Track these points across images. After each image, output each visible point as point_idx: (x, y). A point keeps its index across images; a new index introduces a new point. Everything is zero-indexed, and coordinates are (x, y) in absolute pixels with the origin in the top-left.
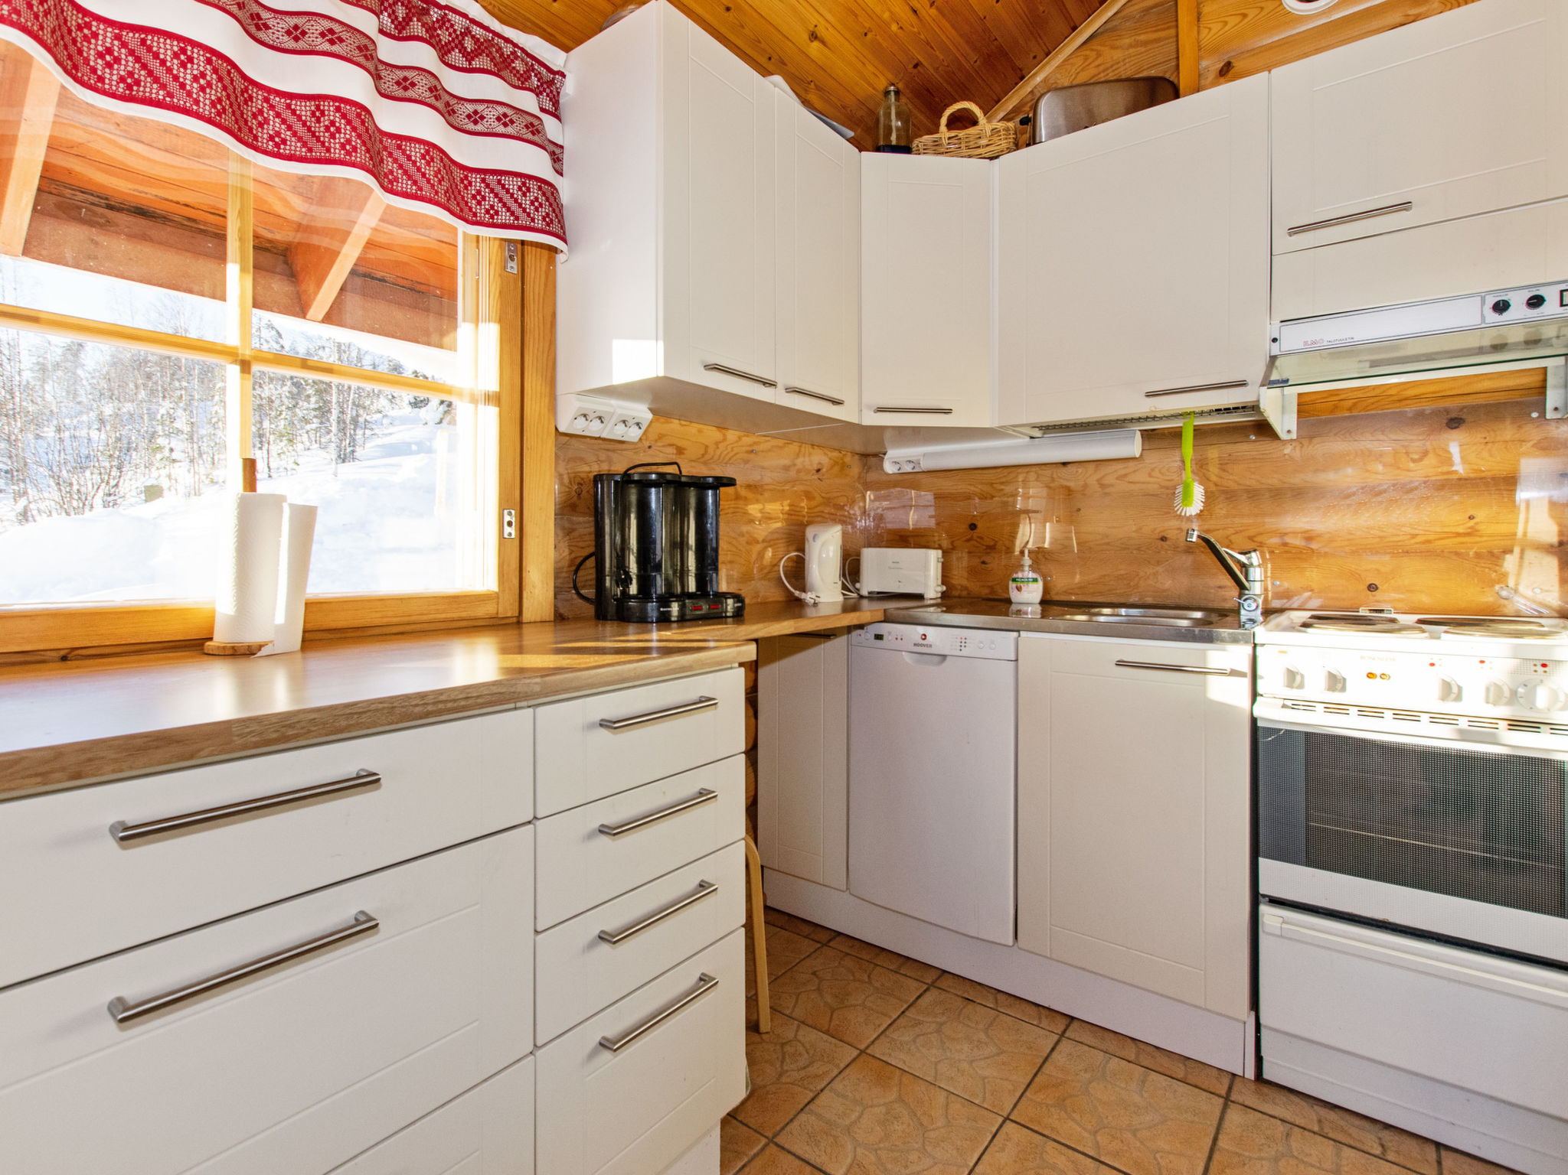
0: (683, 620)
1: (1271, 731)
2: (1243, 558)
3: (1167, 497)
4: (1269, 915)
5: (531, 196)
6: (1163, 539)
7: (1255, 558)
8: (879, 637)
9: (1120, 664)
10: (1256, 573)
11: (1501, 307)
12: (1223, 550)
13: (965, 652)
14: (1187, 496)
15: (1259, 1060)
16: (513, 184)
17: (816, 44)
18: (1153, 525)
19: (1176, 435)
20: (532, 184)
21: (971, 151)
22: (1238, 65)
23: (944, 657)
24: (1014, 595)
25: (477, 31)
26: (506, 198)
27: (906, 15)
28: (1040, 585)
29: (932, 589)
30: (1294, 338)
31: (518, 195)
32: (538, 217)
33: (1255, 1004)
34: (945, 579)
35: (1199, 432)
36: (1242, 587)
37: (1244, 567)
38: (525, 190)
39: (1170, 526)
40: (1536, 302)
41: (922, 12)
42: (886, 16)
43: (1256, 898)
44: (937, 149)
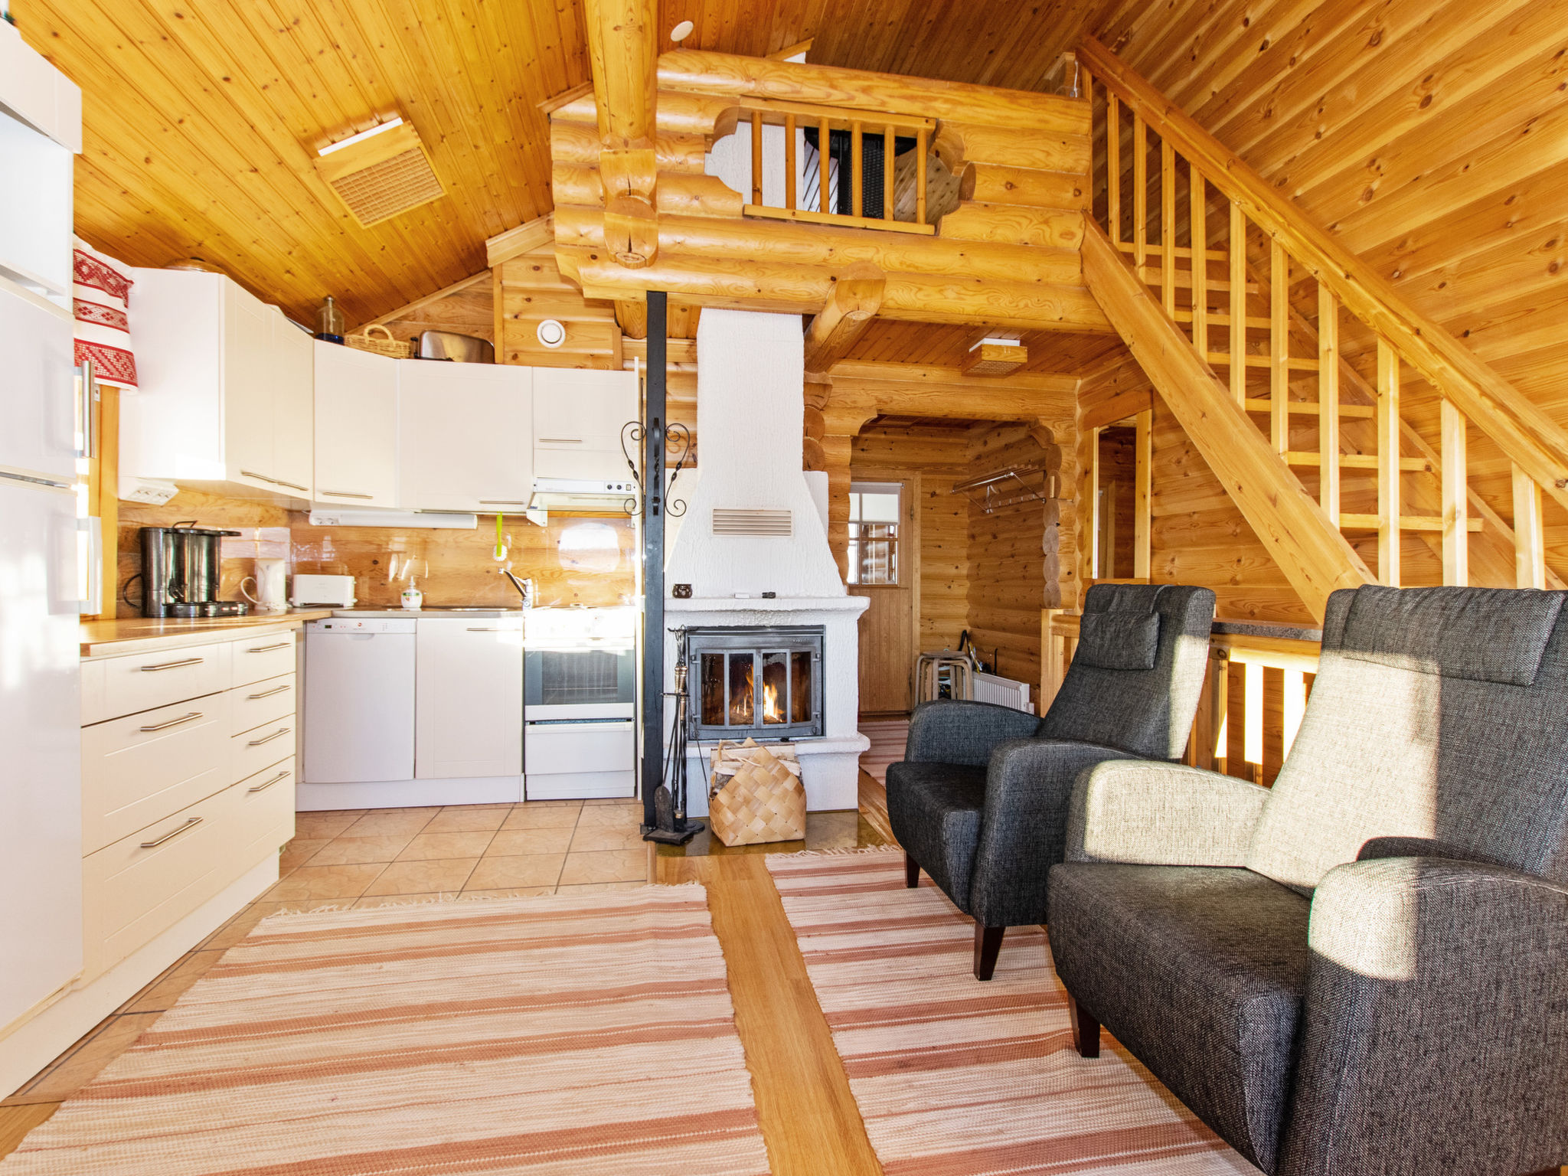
0: (216, 616)
1: (530, 653)
2: (524, 582)
3: (489, 551)
4: (529, 727)
5: (122, 362)
6: (488, 572)
7: (529, 582)
8: (329, 627)
9: (469, 630)
10: (530, 589)
11: (610, 487)
12: (515, 578)
13: (386, 631)
14: (499, 553)
15: (526, 792)
16: (110, 354)
17: (288, 275)
18: (483, 564)
19: (494, 518)
20: (123, 355)
21: (384, 351)
22: (521, 357)
23: (373, 634)
24: (404, 603)
25: (89, 261)
26: (105, 361)
27: (346, 272)
28: (421, 596)
29: (349, 600)
30: (542, 486)
31: (114, 360)
32: (126, 374)
33: (524, 771)
34: (356, 595)
35: (505, 518)
36: (523, 595)
37: (524, 585)
38: (118, 357)
39: (491, 566)
40: (619, 487)
41: (356, 272)
42: (335, 271)
43: (524, 722)
44: (361, 345)
